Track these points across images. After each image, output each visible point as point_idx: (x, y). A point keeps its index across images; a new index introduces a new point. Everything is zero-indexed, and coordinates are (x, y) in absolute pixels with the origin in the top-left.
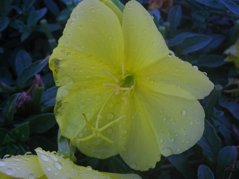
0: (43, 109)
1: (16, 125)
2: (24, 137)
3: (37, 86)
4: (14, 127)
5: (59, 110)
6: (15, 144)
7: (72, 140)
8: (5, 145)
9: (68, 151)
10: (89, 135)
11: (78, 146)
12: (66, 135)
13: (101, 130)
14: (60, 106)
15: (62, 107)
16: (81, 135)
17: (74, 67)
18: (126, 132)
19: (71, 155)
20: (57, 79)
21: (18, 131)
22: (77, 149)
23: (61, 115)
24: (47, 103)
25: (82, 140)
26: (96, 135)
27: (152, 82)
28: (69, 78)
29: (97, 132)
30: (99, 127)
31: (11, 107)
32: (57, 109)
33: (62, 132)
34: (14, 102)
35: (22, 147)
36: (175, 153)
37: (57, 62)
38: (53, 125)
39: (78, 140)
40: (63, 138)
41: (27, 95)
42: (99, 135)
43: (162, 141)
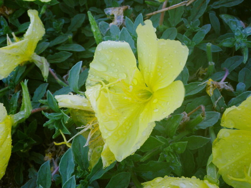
2: (180, 150)
3: (200, 115)
5: (217, 144)
12: (215, 163)
15: (220, 142)
16: (228, 168)
19: (217, 182)
20: (223, 121)
23: (217, 147)
41: (188, 116)
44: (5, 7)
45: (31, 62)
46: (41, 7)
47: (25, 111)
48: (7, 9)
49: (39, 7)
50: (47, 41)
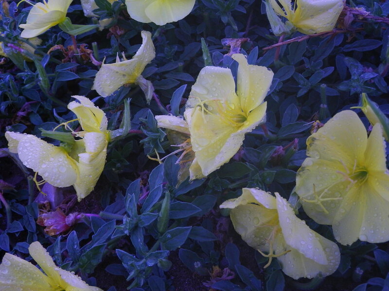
0: (290, 165)
1: (266, 169)
2: (268, 180)
3: (293, 147)
4: (264, 170)
5: (301, 173)
6: (260, 182)
7: (301, 198)
8: (253, 180)
9: (295, 205)
10: (312, 200)
11: (303, 205)
12: (298, 193)
13: (322, 200)
14: (303, 170)
15: (304, 172)
16: (309, 198)
17: (325, 147)
18: (344, 211)
19: (296, 208)
20: (308, 151)
21: (265, 174)
22: (302, 206)
23: (301, 177)
24: (295, 161)
25: (307, 201)
26: (317, 202)
27: (378, 184)
28: (317, 153)
29: (318, 200)
30: (322, 198)
31: (268, 155)
32: (300, 171)
33: (296, 189)
34: (272, 152)
35: (264, 186)
36: (368, 241)
37: (314, 139)
38: (292, 181)
39: (304, 199)
40: (295, 193)
41: (283, 150)
42: (319, 203)
43: (364, 229)
44: (117, 26)
45: (136, 84)
46: (155, 30)
47: (124, 129)
48: (120, 29)
49: (153, 30)
50: (156, 67)
